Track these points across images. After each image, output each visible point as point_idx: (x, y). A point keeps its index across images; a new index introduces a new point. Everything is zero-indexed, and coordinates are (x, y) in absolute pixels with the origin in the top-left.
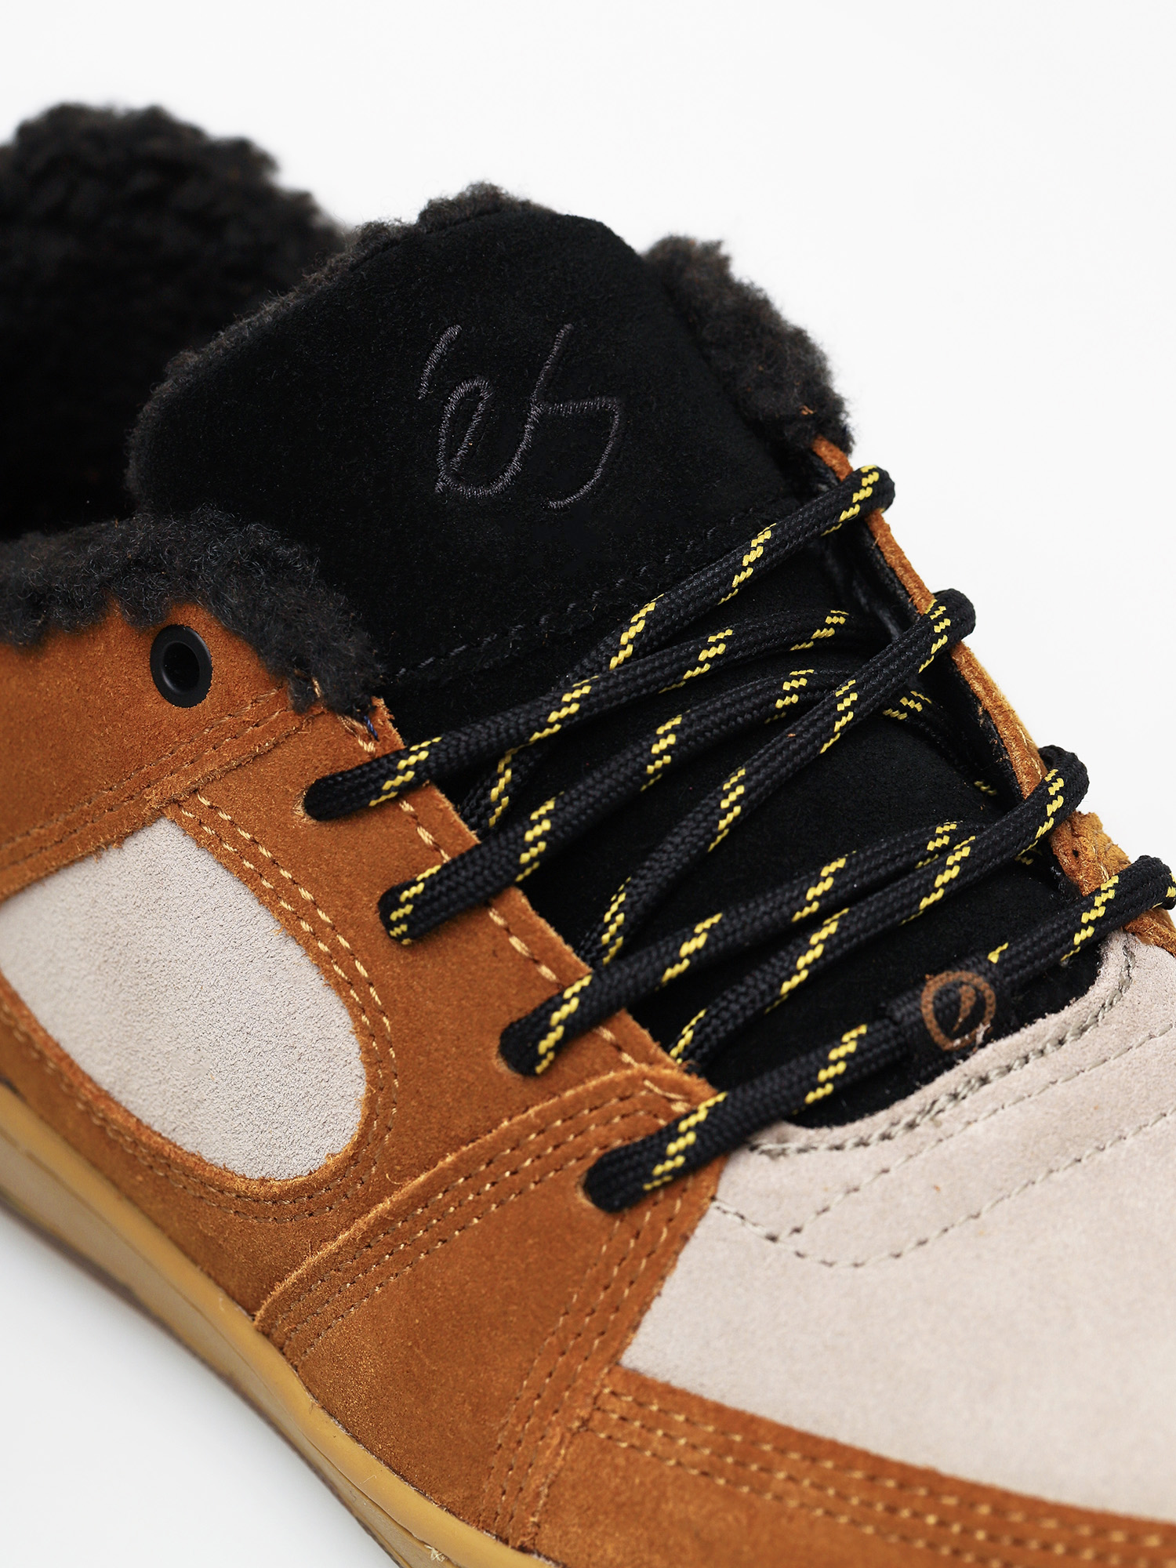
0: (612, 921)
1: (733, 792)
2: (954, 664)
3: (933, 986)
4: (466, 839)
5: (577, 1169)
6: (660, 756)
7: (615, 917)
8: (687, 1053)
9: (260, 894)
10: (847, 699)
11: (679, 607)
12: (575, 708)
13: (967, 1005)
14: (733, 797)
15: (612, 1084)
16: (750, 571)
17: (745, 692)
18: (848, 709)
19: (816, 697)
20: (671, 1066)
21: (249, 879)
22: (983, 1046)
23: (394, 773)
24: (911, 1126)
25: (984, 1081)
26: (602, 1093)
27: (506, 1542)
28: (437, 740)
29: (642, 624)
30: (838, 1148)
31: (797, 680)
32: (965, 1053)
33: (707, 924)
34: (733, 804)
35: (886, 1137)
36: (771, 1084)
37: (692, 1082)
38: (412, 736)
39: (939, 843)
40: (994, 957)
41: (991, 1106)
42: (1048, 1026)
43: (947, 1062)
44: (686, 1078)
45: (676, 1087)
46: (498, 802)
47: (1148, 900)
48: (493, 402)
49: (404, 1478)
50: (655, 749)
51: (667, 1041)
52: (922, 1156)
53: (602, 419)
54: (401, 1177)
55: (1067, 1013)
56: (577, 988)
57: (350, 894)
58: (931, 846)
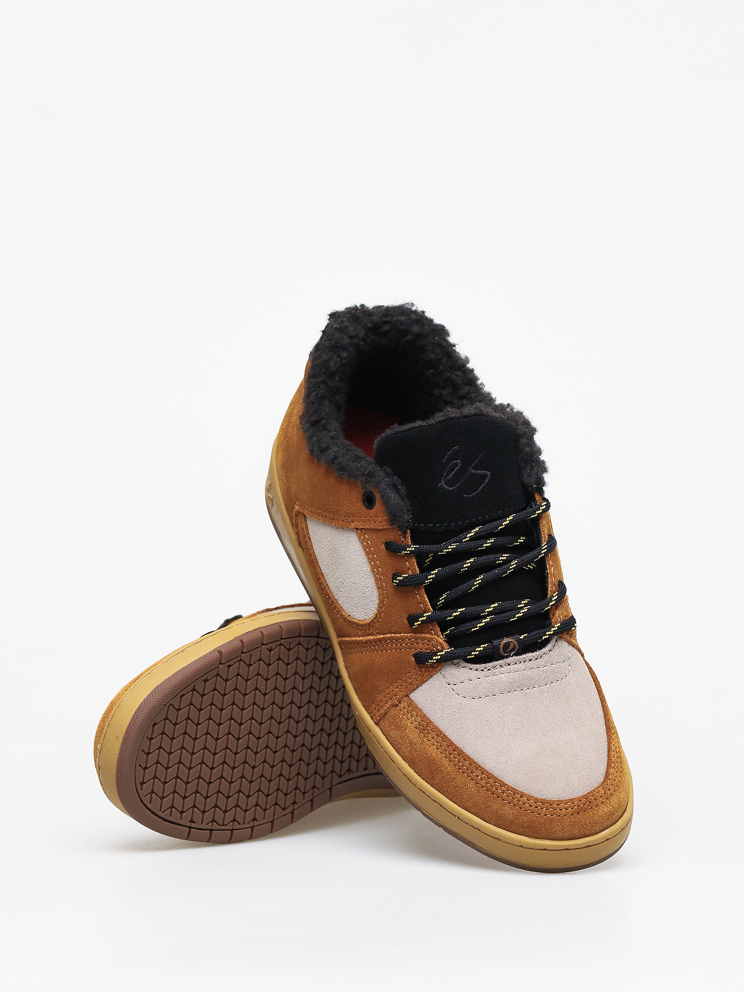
0: (441, 600)
1: (479, 580)
2: (545, 559)
3: (506, 640)
4: (416, 571)
5: (414, 651)
6: (465, 568)
7: (442, 599)
8: (447, 635)
9: (368, 559)
10: (513, 564)
11: (484, 531)
12: (450, 550)
13: (511, 648)
14: (478, 582)
15: (428, 638)
16: (504, 526)
17: (492, 557)
18: (512, 568)
19: (507, 562)
20: (441, 639)
21: (367, 554)
22: (512, 657)
23: (406, 550)
24: (489, 670)
25: (509, 665)
26: (424, 638)
27: (372, 719)
28: (417, 546)
29: (474, 533)
30: (471, 669)
31: (504, 557)
32: (507, 657)
33: (461, 610)
34: (477, 584)
35: (482, 670)
36: (461, 651)
37: (445, 645)
38: (414, 543)
39: (521, 606)
40: (522, 637)
41: (508, 671)
42: (529, 655)
43: (502, 658)
44: (444, 643)
45: (441, 644)
46: (427, 563)
47: (566, 630)
48: (461, 467)
49: (356, 693)
50: (465, 566)
51: (443, 631)
52: (489, 678)
53: (485, 476)
54: (377, 633)
55: (534, 654)
56: (427, 614)
57: (388, 569)
58: (519, 606)
